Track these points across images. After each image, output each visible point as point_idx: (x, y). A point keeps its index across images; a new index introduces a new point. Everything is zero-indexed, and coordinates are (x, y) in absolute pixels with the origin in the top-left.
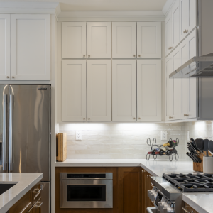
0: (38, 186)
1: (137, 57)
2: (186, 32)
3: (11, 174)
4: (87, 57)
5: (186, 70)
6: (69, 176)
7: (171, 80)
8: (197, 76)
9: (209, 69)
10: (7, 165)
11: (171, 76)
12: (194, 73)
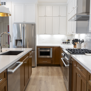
0: (31, 52)
1: (59, 16)
2: (73, 8)
3: (24, 48)
4: (45, 16)
5: (73, 18)
6: (40, 49)
7: (69, 22)
8: (76, 20)
9: (80, 18)
10: (23, 46)
11: (69, 20)
12: (76, 19)
